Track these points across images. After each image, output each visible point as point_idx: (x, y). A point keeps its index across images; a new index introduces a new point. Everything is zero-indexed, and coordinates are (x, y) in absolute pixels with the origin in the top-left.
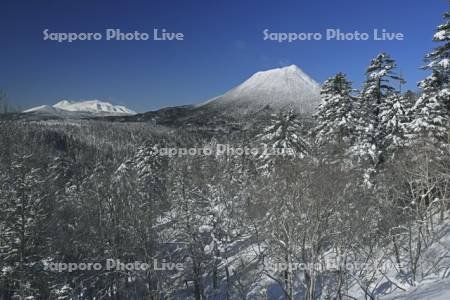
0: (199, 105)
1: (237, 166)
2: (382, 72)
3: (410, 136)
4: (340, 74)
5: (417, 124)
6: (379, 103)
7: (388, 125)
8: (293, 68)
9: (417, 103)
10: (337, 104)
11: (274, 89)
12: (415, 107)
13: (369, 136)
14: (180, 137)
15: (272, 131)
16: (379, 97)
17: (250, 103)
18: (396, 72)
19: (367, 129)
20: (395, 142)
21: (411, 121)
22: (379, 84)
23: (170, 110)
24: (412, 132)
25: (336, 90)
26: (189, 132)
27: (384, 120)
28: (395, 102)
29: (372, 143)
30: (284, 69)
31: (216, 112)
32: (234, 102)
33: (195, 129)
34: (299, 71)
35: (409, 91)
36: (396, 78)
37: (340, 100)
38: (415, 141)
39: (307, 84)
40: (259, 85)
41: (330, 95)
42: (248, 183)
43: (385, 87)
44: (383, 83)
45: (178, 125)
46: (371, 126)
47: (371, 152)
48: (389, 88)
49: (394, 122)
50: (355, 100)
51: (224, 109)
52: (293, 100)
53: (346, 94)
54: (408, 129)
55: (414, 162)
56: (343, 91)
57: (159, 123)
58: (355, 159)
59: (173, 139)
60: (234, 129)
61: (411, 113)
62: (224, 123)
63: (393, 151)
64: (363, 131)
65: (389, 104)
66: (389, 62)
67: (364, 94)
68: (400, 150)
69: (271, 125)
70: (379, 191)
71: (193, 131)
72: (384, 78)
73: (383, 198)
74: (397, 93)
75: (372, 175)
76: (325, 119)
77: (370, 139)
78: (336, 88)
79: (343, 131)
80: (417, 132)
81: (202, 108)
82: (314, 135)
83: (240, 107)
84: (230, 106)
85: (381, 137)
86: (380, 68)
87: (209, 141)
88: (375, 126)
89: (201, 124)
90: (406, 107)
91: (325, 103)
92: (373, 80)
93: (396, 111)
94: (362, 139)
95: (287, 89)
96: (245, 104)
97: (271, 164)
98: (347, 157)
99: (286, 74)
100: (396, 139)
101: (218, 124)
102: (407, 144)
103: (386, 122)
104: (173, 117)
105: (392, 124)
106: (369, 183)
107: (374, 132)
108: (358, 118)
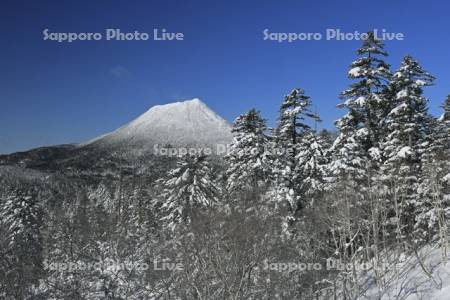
0: (82, 144)
1: (133, 217)
2: (297, 109)
3: (329, 179)
4: (254, 111)
5: (336, 165)
6: (294, 142)
7: (306, 167)
8: (196, 101)
9: (335, 144)
10: (250, 144)
11: (173, 125)
12: (333, 148)
13: (286, 179)
14: (57, 184)
15: (178, 175)
16: (294, 136)
17: (146, 141)
18: (311, 109)
19: (284, 172)
20: (314, 186)
21: (329, 162)
22: (294, 122)
23: (45, 151)
24: (331, 174)
25: (250, 128)
26: (69, 178)
27: (301, 161)
28: (313, 142)
29: (289, 187)
30: (186, 102)
31: (104, 153)
32: (125, 142)
33: (77, 173)
34: (203, 106)
35: (325, 131)
36: (311, 116)
37: (254, 139)
38: (335, 185)
39: (212, 120)
40: (157, 121)
41: (243, 134)
42: (148, 238)
43: (300, 125)
44: (298, 121)
45: (55, 168)
46: (288, 168)
47: (289, 198)
48: (305, 127)
49: (312, 164)
50: (270, 139)
51: (114, 149)
52: (195, 138)
53: (260, 132)
54: (327, 172)
55: (335, 208)
56: (257, 130)
57: (30, 166)
58: (272, 205)
59: (48, 186)
60: (125, 173)
61: (329, 154)
62: (113, 165)
63: (312, 196)
64: (280, 174)
65: (305, 144)
66: (304, 98)
67: (278, 133)
68: (320, 194)
69: (176, 168)
70: (299, 242)
71: (74, 177)
72: (299, 116)
73: (304, 249)
74: (314, 132)
75: (291, 223)
76: (237, 160)
77: (288, 183)
78: (249, 126)
79: (258, 174)
80: (336, 175)
81: (85, 148)
82: (225, 178)
83: (134, 146)
84: (121, 146)
85: (299, 180)
86: (295, 105)
87: (95, 188)
88: (292, 168)
89: (85, 168)
90: (324, 148)
91: (237, 142)
92: (288, 118)
93: (313, 151)
94: (279, 183)
95: (189, 126)
96: (140, 143)
97: (177, 213)
98: (264, 203)
99: (187, 109)
100: (314, 183)
101: (106, 167)
102: (326, 188)
103: (304, 164)
104: (47, 158)
105: (309, 166)
106: (288, 233)
107: (291, 175)
108: (274, 160)
